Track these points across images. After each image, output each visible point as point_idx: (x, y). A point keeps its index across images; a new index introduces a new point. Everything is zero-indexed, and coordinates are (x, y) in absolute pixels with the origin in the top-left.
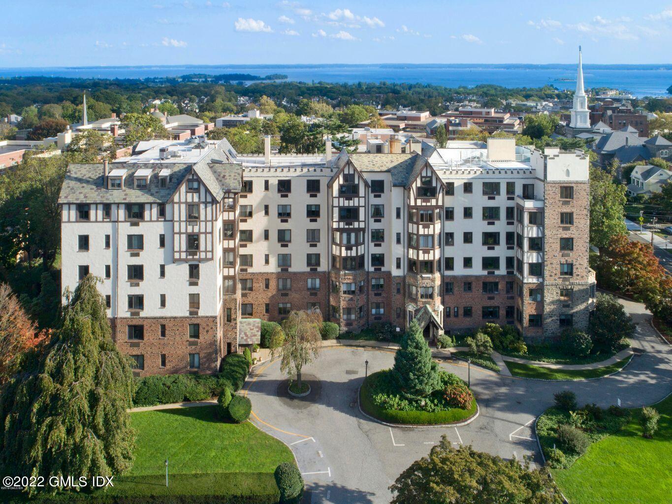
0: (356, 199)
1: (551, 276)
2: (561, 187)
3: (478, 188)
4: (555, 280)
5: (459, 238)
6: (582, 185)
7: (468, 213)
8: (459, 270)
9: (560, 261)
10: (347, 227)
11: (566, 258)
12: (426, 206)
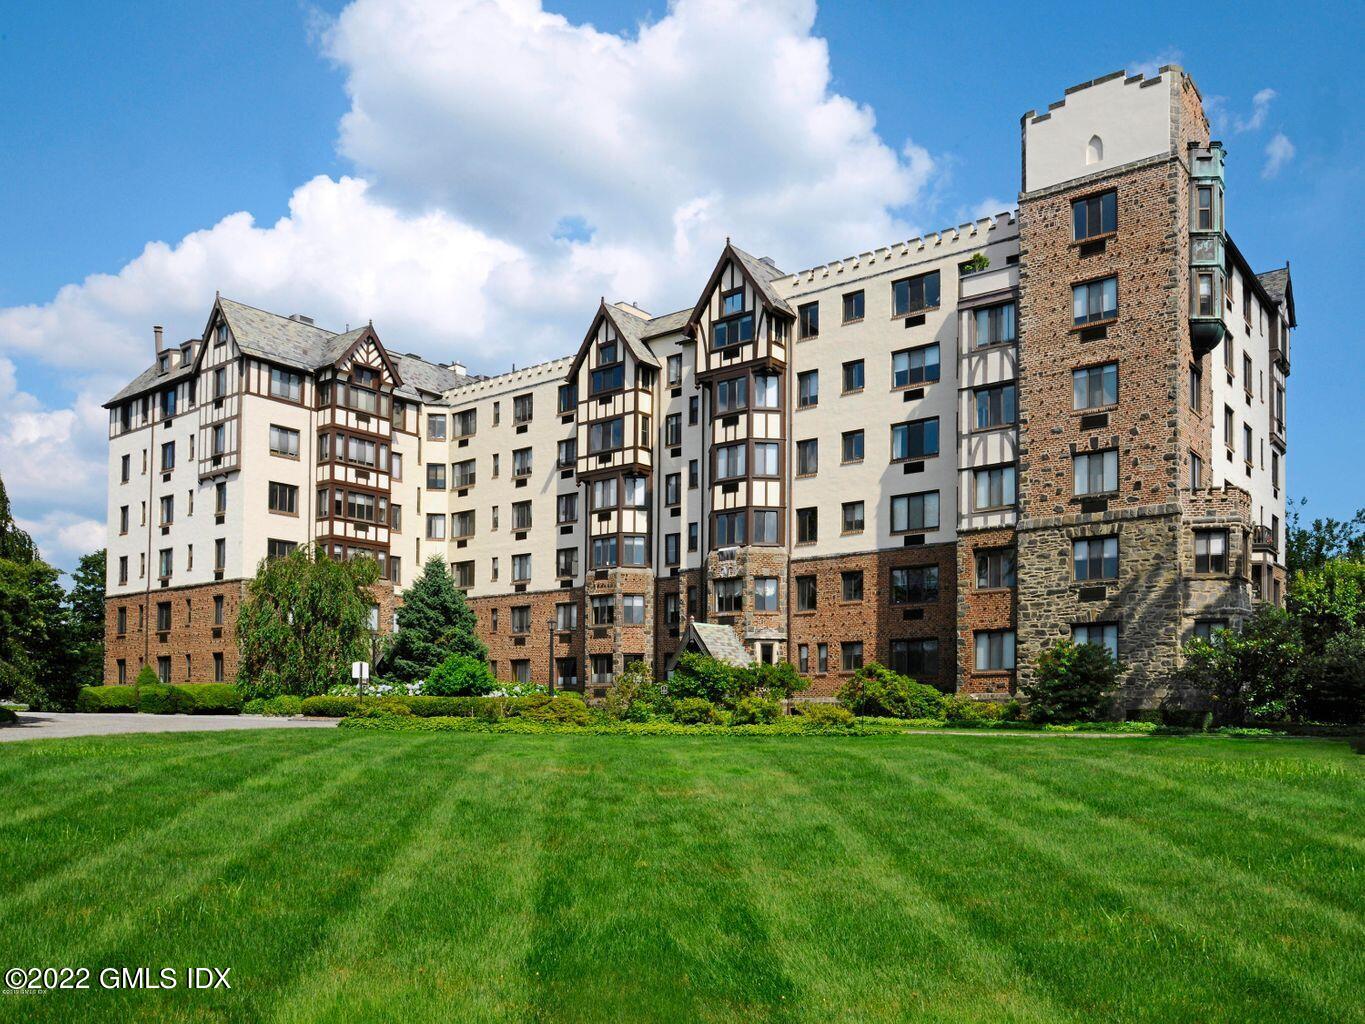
0: (619, 398)
1: (1043, 499)
2: (1073, 201)
3: (880, 301)
4: (1058, 510)
5: (830, 451)
6: (1150, 173)
7: (854, 375)
8: (831, 540)
9: (1073, 446)
10: (601, 466)
11: (1094, 433)
12: (732, 366)
